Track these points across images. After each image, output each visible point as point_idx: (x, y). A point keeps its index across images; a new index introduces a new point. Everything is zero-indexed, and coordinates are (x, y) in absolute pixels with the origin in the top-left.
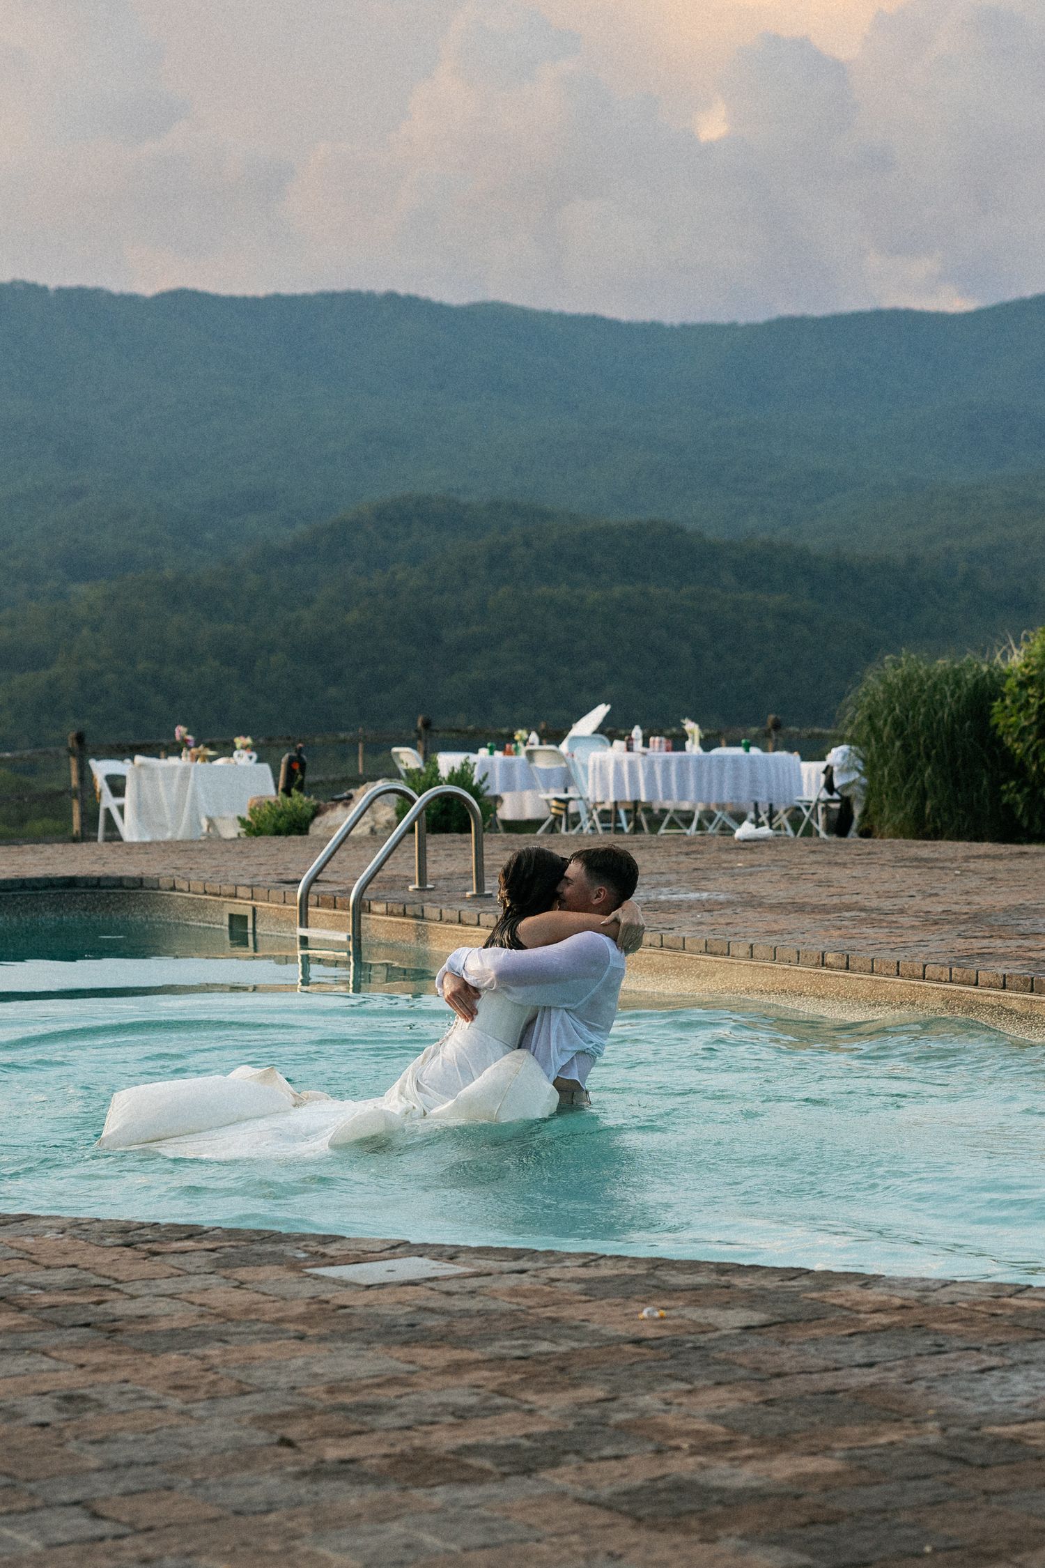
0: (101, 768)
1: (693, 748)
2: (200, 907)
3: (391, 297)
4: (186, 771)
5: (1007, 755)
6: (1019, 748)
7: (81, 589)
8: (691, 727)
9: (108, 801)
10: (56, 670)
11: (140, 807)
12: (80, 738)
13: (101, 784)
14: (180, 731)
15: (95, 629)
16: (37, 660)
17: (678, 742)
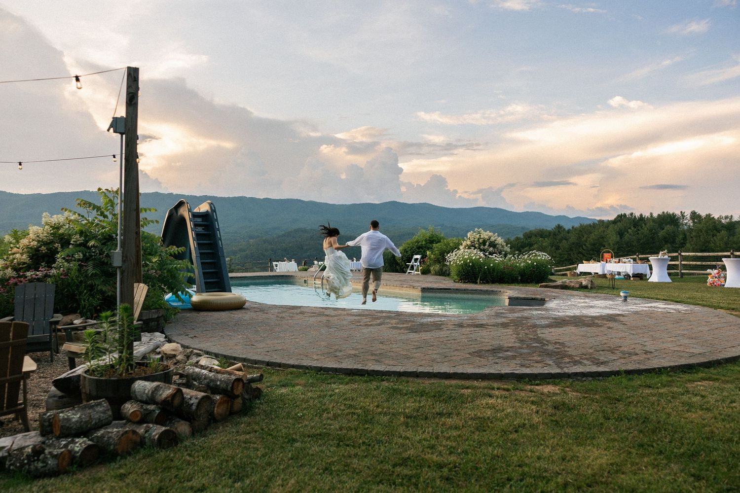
0: (274, 263)
1: (355, 261)
2: (300, 279)
3: (297, 199)
4: (286, 264)
5: (397, 262)
6: (399, 262)
7: (251, 240)
8: (354, 258)
9: (275, 268)
10: (247, 252)
11: (279, 268)
12: (270, 259)
13: (274, 265)
14: (285, 258)
15: (253, 246)
16: (244, 250)
17: (353, 261)
